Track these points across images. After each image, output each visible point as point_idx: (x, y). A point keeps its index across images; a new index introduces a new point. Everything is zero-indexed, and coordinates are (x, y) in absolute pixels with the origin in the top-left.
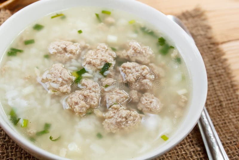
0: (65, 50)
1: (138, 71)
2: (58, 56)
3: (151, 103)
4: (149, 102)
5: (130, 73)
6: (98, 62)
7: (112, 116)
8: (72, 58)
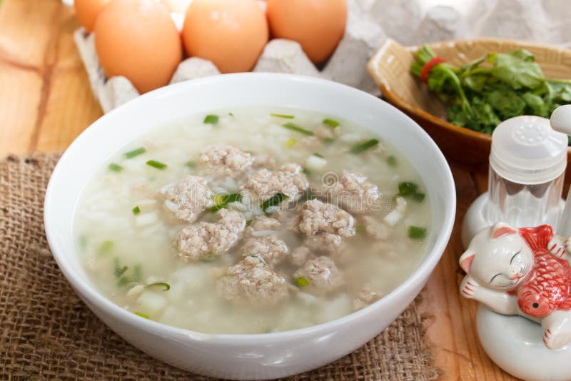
0: (224, 161)
1: (327, 219)
2: (209, 168)
3: (320, 272)
4: (316, 269)
5: (309, 217)
6: (265, 189)
7: (237, 274)
8: (228, 175)
